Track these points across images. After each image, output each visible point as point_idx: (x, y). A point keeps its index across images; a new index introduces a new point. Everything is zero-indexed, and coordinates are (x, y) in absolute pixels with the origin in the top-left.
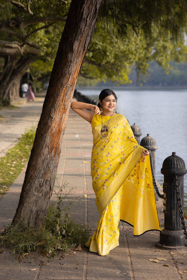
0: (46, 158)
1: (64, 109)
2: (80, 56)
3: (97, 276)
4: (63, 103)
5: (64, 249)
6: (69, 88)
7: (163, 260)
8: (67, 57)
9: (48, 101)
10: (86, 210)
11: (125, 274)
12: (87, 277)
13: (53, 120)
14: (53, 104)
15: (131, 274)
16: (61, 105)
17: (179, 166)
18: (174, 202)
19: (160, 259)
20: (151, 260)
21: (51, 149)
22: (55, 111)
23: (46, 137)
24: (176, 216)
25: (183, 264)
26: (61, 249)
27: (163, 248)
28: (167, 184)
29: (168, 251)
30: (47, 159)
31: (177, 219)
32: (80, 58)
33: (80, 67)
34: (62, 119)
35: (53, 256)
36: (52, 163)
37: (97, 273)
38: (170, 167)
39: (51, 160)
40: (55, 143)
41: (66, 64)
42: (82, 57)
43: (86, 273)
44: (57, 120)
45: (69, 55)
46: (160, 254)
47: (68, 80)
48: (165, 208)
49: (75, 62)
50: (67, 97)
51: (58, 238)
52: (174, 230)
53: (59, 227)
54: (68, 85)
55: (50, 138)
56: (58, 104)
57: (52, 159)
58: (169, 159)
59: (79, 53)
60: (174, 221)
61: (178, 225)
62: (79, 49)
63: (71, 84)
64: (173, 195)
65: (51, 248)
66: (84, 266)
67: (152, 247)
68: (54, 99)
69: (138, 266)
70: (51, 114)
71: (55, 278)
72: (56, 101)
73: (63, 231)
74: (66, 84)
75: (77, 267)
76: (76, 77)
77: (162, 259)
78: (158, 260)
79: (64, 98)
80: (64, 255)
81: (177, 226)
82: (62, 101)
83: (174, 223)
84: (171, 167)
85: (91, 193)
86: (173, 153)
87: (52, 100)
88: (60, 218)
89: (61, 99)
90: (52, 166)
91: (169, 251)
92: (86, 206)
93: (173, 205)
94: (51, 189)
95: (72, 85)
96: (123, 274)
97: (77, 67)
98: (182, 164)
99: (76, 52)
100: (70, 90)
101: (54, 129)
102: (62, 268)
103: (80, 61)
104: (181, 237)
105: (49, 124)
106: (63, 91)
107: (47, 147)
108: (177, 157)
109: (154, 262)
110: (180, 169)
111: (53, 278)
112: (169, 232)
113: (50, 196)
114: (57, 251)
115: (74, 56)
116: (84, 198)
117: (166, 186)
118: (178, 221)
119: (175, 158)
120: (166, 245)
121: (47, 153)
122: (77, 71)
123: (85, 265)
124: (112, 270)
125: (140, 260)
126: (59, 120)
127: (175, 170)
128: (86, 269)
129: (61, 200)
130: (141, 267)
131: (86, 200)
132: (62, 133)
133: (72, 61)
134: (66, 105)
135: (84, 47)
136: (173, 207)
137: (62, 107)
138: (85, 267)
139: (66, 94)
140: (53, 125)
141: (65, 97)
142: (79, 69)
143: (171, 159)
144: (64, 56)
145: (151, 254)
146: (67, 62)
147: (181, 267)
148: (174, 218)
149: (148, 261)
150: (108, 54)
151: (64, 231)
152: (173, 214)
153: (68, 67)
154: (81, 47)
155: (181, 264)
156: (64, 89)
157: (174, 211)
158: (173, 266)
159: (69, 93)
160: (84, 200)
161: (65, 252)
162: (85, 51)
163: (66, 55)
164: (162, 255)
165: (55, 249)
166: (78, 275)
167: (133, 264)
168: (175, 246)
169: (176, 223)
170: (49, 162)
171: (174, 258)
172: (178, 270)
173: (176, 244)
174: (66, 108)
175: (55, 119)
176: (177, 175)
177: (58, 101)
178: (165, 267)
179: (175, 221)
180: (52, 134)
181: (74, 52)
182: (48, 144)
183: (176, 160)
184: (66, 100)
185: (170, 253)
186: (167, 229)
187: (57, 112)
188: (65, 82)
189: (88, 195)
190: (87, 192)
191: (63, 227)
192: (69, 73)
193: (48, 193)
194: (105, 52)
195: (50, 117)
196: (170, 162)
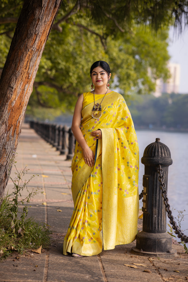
0: (3, 137)
1: (28, 78)
2: (51, 14)
3: (61, 279)
4: (27, 70)
5: (18, 250)
6: (35, 53)
7: (141, 266)
8: (33, 14)
9: (8, 67)
10: (46, 216)
11: (96, 278)
12: (48, 280)
13: (13, 90)
14: (14, 71)
15: (104, 279)
16: (25, 73)
17: (163, 155)
18: (156, 198)
19: (138, 264)
20: (127, 265)
21: (9, 126)
22: (16, 79)
23: (3, 111)
24: (157, 215)
25: (167, 270)
26: (15, 249)
27: (140, 254)
28: (148, 176)
29: (146, 257)
30: (3, 139)
31: (158, 218)
32: (50, 16)
33: (49, 29)
34: (24, 90)
35: (5, 257)
36: (9, 144)
37: (61, 276)
38: (153, 155)
39: (8, 140)
40: (14, 120)
41: (32, 23)
42: (52, 15)
43: (47, 276)
44: (18, 91)
45: (37, 12)
46: (137, 260)
47: (35, 42)
48: (145, 205)
49: (43, 21)
50: (31, 63)
51: (13, 237)
52: (155, 233)
53: (14, 223)
54: (34, 49)
55: (8, 113)
56: (20, 72)
57: (10, 138)
58: (152, 146)
59: (49, 9)
60: (155, 221)
61: (160, 226)
62: (49, 6)
63: (38, 48)
64: (155, 190)
65: (3, 248)
66: (45, 269)
67: (126, 252)
68: (16, 65)
69: (112, 271)
70: (11, 83)
71: (6, 280)
72: (19, 67)
73: (18, 229)
74: (31, 47)
75: (35, 269)
76: (45, 41)
77: (141, 264)
78: (136, 265)
79: (28, 64)
80: (19, 257)
81: (158, 228)
82: (25, 67)
83: (155, 223)
84: (155, 155)
85: (51, 202)
86: (157, 140)
87: (13, 66)
88: (16, 212)
89: (24, 66)
90: (9, 147)
91: (148, 257)
92: (46, 212)
93: (154, 202)
94: (7, 177)
95: (38, 50)
96: (94, 279)
97: (46, 27)
98: (167, 152)
99: (45, 8)
100: (36, 56)
101: (14, 102)
102: (16, 271)
103: (50, 20)
104: (162, 241)
105: (9, 95)
106: (28, 55)
107: (5, 124)
108: (161, 144)
109: (131, 267)
110: (165, 158)
111: (4, 280)
112: (148, 234)
113: (5, 185)
114: (9, 252)
115: (42, 13)
116: (43, 206)
117: (147, 179)
118: (160, 221)
119: (159, 145)
120: (144, 250)
121: (4, 131)
122: (45, 32)
123: (46, 267)
124: (79, 274)
125: (114, 265)
126: (21, 91)
127: (159, 158)
128: (46, 272)
129: (18, 189)
130: (116, 272)
131: (46, 208)
132: (23, 108)
133: (40, 19)
134: (30, 73)
135: (56, 3)
136: (155, 204)
137: (26, 75)
138: (45, 271)
139: (31, 60)
140: (13, 97)
141: (30, 64)
142: (48, 31)
143: (154, 145)
144: (30, 13)
145: (126, 259)
146: (33, 19)
147: (164, 274)
148: (156, 218)
149: (124, 266)
150: (71, 74)
151: (20, 229)
152: (154, 213)
153: (35, 26)
154: (51, 3)
155: (165, 271)
156: (29, 53)
157: (155, 208)
158: (155, 272)
159: (34, 58)
160: (44, 207)
161: (19, 253)
162: (57, 9)
163: (33, 11)
164: (139, 261)
165: (7, 249)
166: (36, 278)
167: (105, 268)
168: (155, 252)
169: (157, 223)
170: (6, 143)
171: (155, 265)
172: (162, 276)
173: (156, 249)
174: (30, 77)
175: (15, 89)
176: (161, 164)
177: (21, 67)
178: (145, 273)
179: (157, 221)
180: (11, 108)
181: (43, 8)
182: (5, 120)
183: (161, 147)
184: (30, 67)
185: (150, 259)
186: (146, 232)
187: (19, 81)
188: (30, 44)
189: (48, 203)
190: (47, 200)
191: (20, 224)
192: (36, 33)
193: (3, 180)
194: (68, 72)
195: (10, 86)
196: (154, 149)
